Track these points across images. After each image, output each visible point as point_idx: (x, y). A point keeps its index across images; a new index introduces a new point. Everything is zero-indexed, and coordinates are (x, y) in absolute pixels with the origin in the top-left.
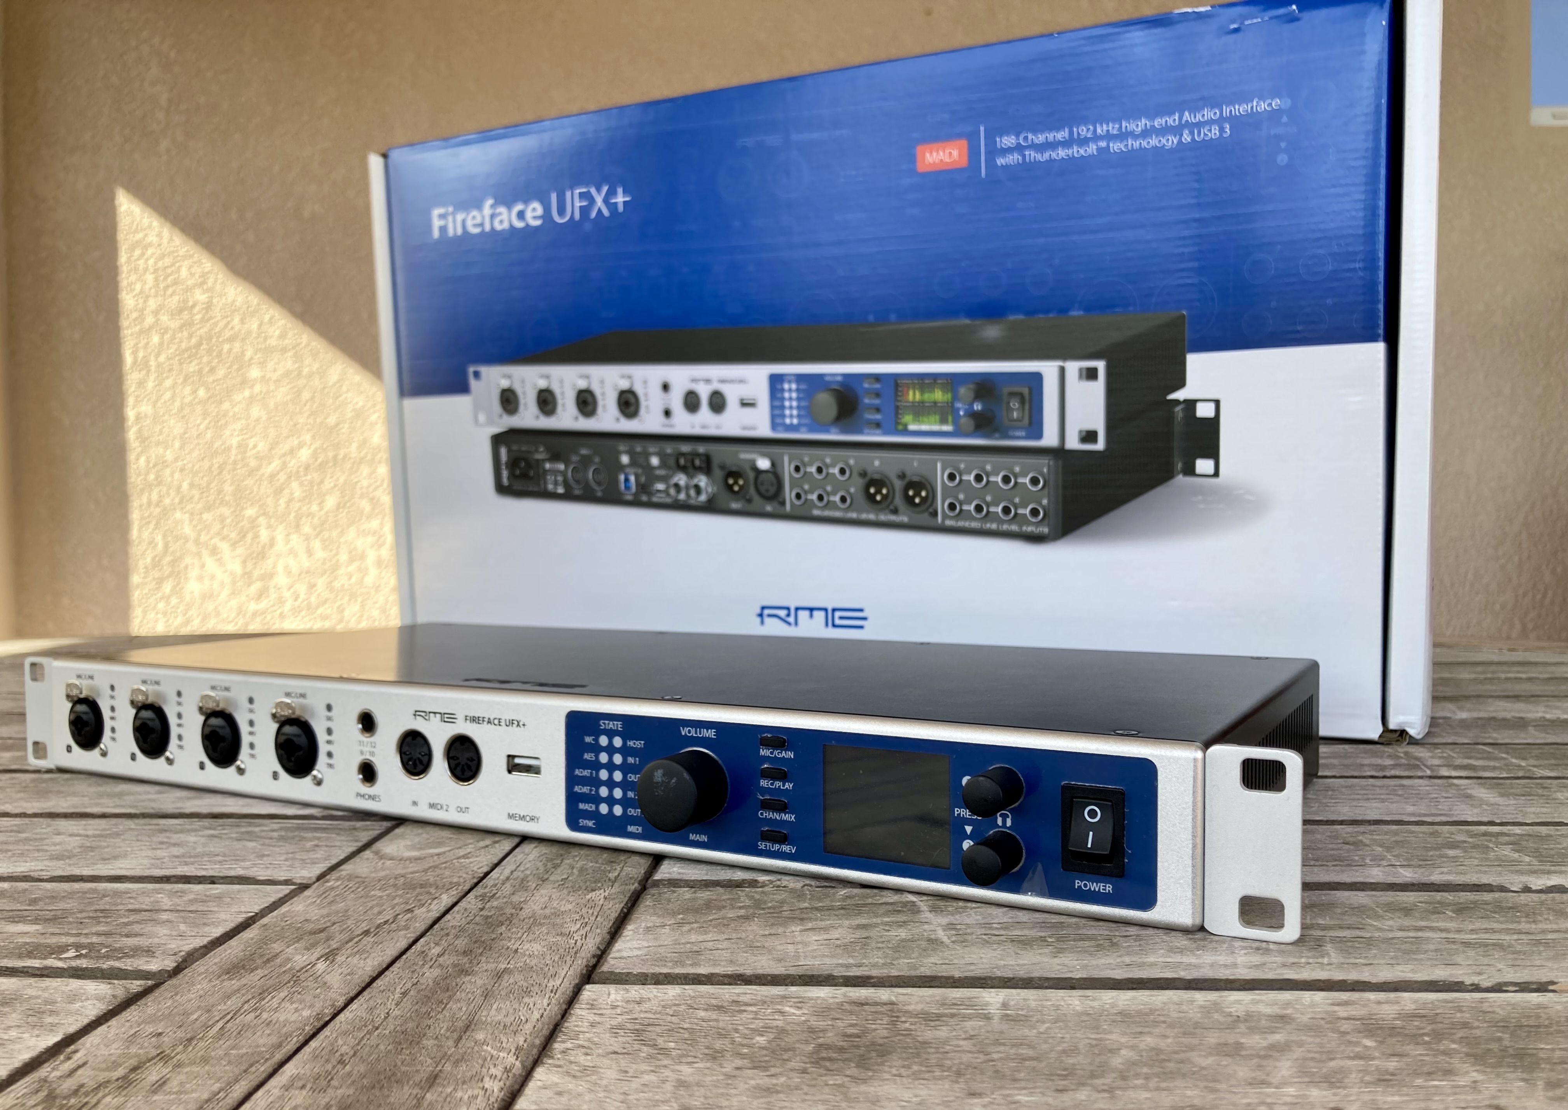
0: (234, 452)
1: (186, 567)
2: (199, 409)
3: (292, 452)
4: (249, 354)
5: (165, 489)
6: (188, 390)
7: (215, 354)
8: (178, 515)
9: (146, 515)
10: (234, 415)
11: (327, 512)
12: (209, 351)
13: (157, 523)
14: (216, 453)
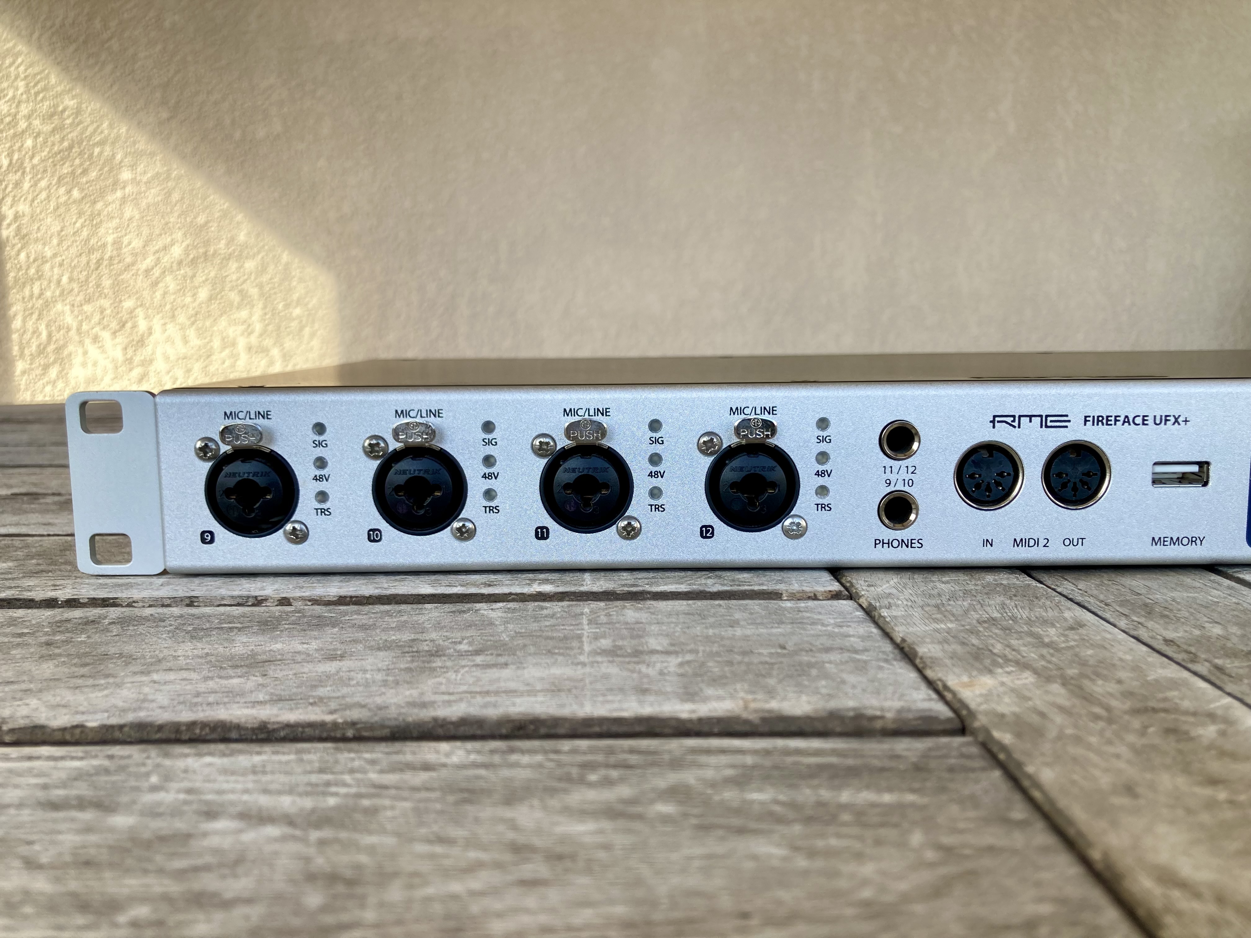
0: (109, 248)
1: (70, 354)
2: (74, 209)
3: (165, 248)
4: (119, 157)
5: (45, 283)
6: (62, 190)
7: (86, 156)
8: (59, 306)
9: (30, 306)
10: (108, 214)
11: (200, 304)
12: (81, 154)
13: (39, 315)
14: (91, 251)
